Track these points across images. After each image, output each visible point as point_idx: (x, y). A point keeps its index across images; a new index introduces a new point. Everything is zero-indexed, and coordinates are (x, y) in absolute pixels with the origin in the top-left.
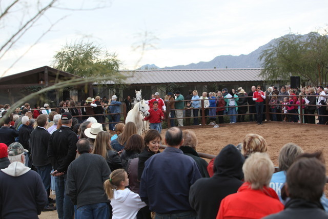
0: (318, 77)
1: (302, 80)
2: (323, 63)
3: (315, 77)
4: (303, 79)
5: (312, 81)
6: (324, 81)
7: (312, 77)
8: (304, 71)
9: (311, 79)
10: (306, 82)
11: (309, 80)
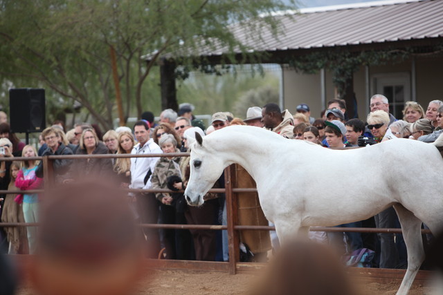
0: (110, 96)
1: (54, 110)
2: (127, 45)
3: (102, 94)
4: (57, 104)
5: (91, 111)
6: (135, 110)
7: (91, 97)
8: (61, 71)
9: (85, 103)
10: (69, 117)
11: (78, 110)
